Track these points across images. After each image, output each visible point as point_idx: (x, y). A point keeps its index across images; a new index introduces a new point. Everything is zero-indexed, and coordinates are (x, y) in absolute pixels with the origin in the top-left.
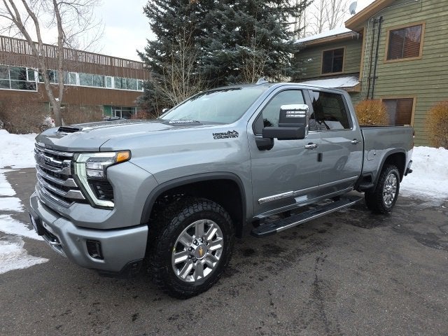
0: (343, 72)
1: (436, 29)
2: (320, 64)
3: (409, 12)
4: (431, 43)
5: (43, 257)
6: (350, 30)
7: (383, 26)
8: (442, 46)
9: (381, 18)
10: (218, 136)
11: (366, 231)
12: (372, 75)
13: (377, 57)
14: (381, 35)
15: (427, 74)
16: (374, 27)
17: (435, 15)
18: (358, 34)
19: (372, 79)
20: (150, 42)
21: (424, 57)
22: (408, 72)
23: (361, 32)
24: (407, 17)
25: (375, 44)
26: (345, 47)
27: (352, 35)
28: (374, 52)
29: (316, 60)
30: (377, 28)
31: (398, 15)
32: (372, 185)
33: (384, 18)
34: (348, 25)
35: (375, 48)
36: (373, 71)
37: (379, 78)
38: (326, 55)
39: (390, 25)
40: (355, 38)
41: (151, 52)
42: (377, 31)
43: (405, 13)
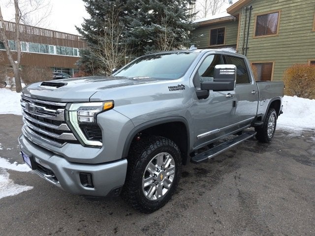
0: (224, 44)
1: (288, 15)
2: (209, 39)
3: (270, 3)
4: (284, 25)
5: (28, 185)
6: (230, 15)
7: (252, 13)
8: (292, 27)
9: (251, 7)
10: (172, 88)
11: (260, 155)
12: (245, 47)
13: (248, 34)
14: (252, 18)
15: (282, 46)
16: (246, 13)
17: (287, 6)
18: (235, 18)
19: (245, 49)
20: (85, 20)
21: (280, 35)
22: (269, 44)
23: (237, 17)
24: (268, 7)
25: (247, 25)
26: (225, 27)
27: (231, 18)
28: (247, 30)
29: (206, 36)
30: (248, 14)
31: (262, 5)
32: (262, 123)
33: (253, 7)
34: (229, 11)
35: (247, 28)
36: (245, 44)
37: (250, 49)
38: (213, 32)
39: (257, 12)
40: (233, 20)
41: (87, 28)
42: (248, 16)
43: (267, 4)
